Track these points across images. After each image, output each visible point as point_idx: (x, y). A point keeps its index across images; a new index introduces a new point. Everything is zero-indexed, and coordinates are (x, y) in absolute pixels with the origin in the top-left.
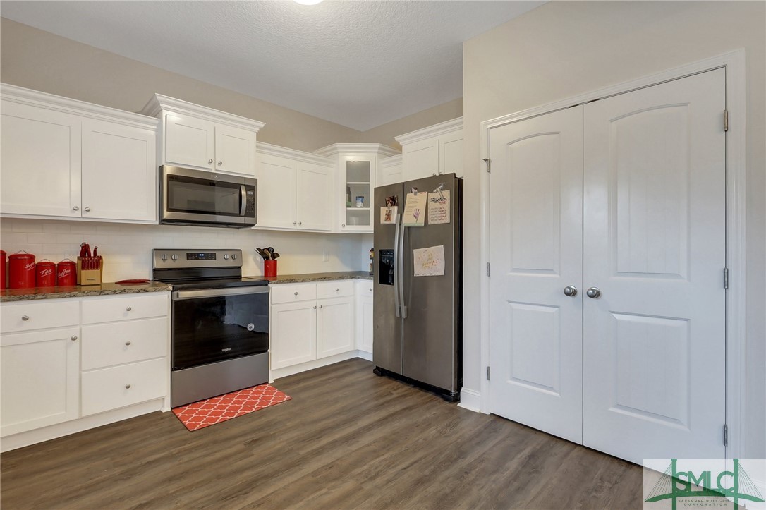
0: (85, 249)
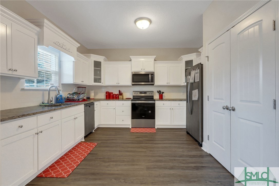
0: (119, 91)
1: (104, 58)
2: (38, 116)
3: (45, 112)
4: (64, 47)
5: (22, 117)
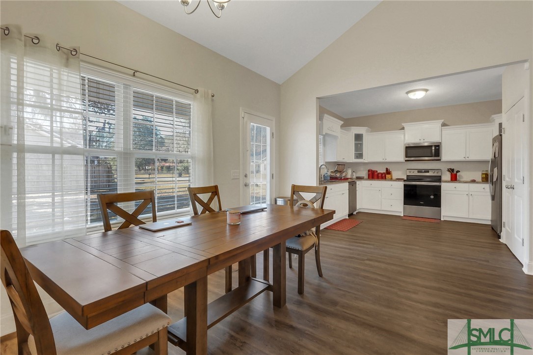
0: (387, 169)
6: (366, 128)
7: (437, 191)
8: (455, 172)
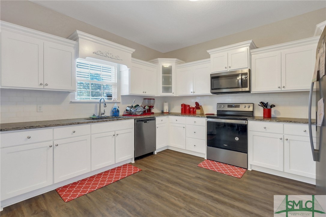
0: (197, 103)
1: (176, 61)
2: (54, 129)
3: (63, 125)
4: (109, 56)
5: (30, 128)
6: (175, 59)
7: (243, 130)
8: (269, 107)
